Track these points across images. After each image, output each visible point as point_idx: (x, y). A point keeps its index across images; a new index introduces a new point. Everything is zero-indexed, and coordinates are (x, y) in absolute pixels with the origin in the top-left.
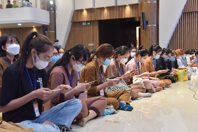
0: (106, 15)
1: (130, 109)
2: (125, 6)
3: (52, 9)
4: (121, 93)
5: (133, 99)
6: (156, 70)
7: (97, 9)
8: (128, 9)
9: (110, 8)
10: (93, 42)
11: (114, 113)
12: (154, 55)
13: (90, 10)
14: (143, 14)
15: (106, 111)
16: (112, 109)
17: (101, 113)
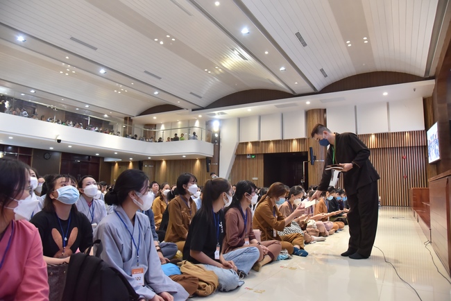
0: (271, 149)
1: (305, 254)
2: (292, 140)
3: (216, 141)
4: (294, 236)
5: (307, 243)
6: (329, 211)
7: (262, 142)
8: (295, 143)
9: (276, 142)
10: (257, 176)
11: (288, 258)
12: (327, 195)
13: (255, 143)
14: (311, 148)
15: (280, 255)
16: (286, 254)
17: (276, 258)
